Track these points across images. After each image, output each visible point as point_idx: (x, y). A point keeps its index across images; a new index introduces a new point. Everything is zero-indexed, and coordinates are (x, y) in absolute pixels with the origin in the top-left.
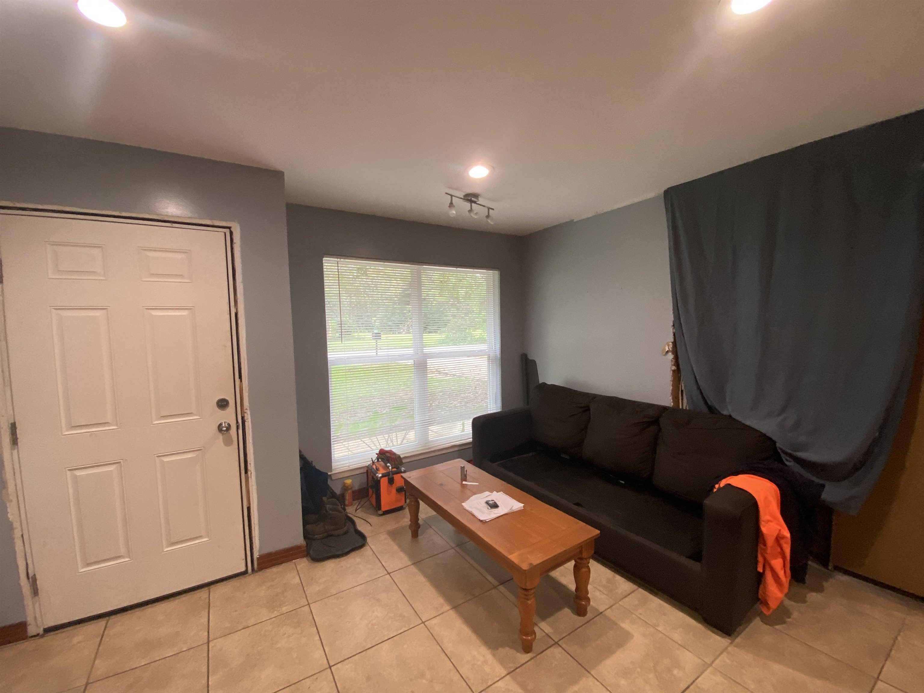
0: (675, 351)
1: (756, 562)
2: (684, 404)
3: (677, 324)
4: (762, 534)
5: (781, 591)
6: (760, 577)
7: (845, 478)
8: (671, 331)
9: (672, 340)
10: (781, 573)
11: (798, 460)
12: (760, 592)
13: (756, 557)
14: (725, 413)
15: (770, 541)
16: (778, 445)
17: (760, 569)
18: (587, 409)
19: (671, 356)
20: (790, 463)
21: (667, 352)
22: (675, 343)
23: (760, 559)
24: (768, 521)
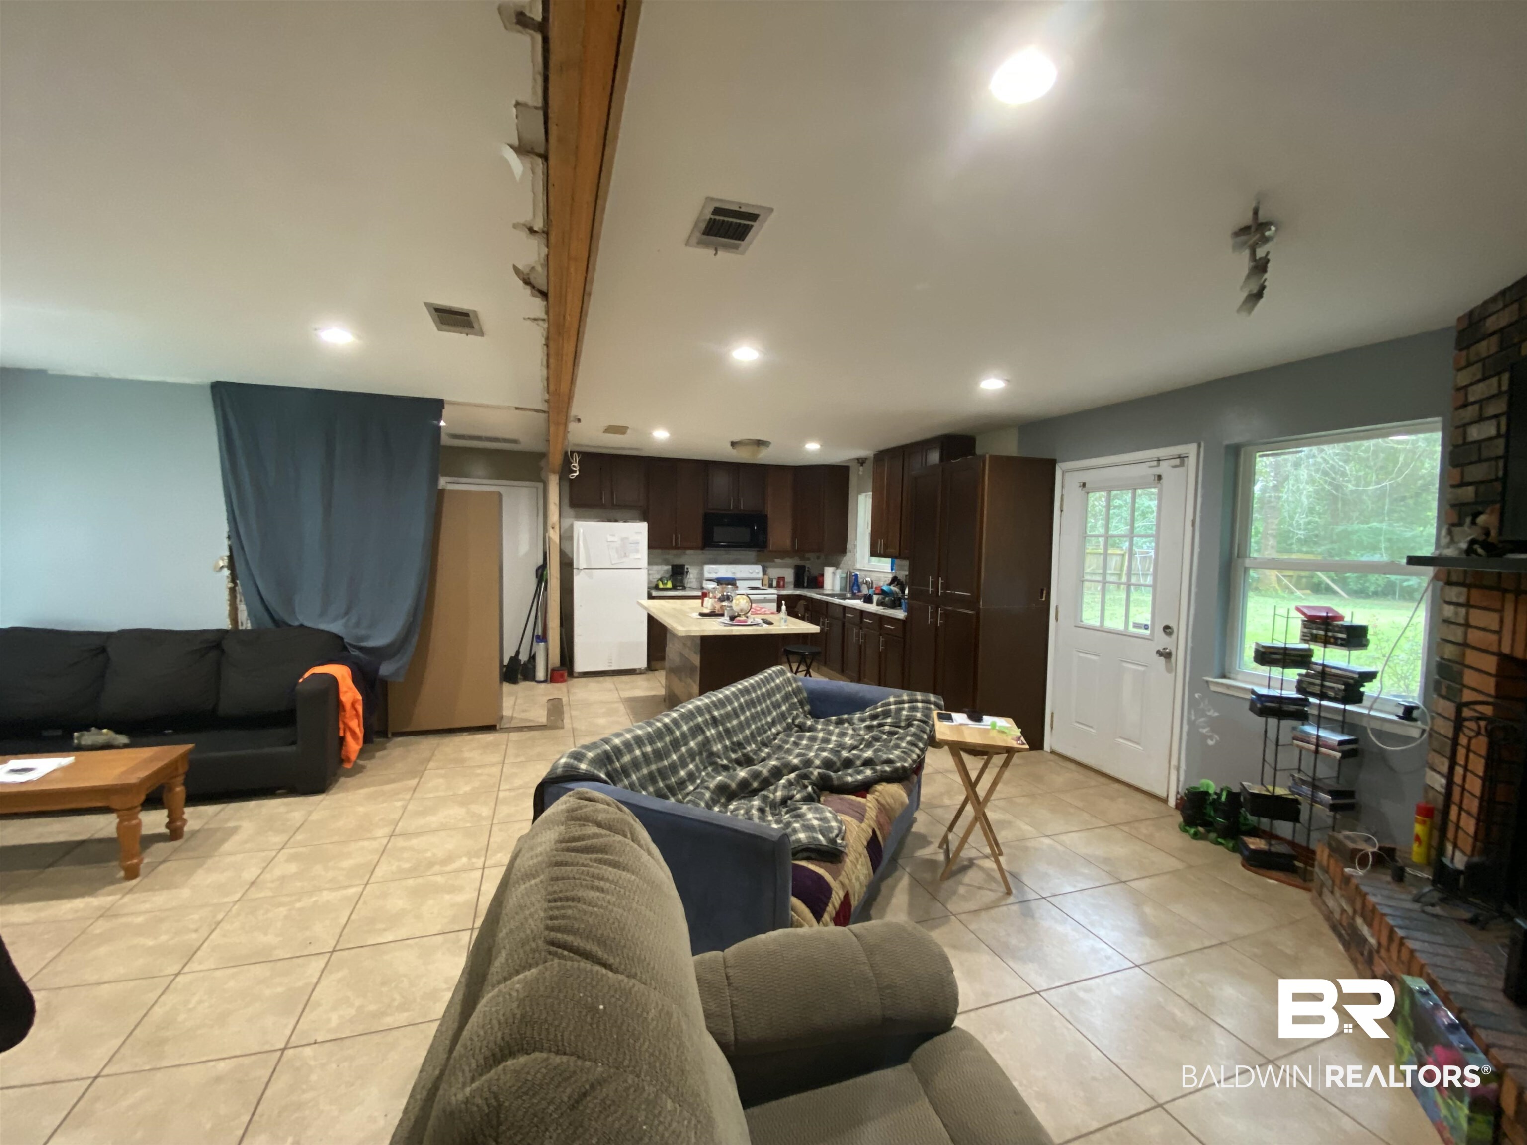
0: (231, 565)
1: (339, 729)
2: (245, 623)
3: (234, 534)
4: (342, 702)
5: (358, 744)
6: (342, 740)
7: (394, 655)
8: (226, 543)
9: (227, 553)
10: (358, 730)
11: (361, 649)
12: (343, 753)
13: (338, 724)
14: (296, 623)
15: (348, 706)
16: (346, 640)
17: (342, 734)
18: (103, 650)
19: (226, 572)
20: (356, 653)
21: (222, 567)
22: (231, 558)
23: (342, 726)
24: (346, 692)
